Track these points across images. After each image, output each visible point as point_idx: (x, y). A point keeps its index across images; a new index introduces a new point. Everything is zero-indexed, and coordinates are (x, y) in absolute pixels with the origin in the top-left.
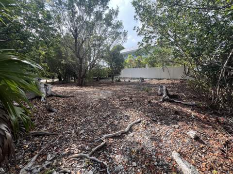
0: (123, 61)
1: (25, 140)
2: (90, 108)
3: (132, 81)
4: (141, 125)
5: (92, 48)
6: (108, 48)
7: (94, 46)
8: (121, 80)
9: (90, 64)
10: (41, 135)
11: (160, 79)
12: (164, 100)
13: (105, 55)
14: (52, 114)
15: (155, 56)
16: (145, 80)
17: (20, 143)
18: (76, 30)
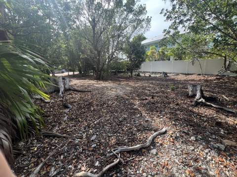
0: (144, 53)
1: (36, 141)
2: (105, 106)
3: (153, 75)
4: (167, 137)
5: (111, 40)
6: (128, 38)
7: (113, 37)
8: (141, 74)
9: (109, 57)
10: (51, 136)
11: (188, 74)
12: (198, 104)
13: (124, 46)
14: (67, 111)
15: (184, 46)
16: (168, 74)
17: (31, 143)
18: (94, 20)
